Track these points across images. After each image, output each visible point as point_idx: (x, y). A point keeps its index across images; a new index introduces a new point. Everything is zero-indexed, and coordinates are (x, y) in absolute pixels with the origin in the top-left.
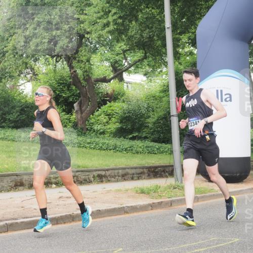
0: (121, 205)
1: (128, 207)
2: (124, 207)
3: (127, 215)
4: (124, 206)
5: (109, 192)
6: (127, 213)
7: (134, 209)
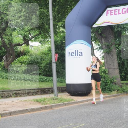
0: (26, 108)
1: (30, 109)
2: (28, 109)
3: (29, 113)
4: (28, 108)
5: (20, 101)
6: (29, 112)
7: (33, 110)
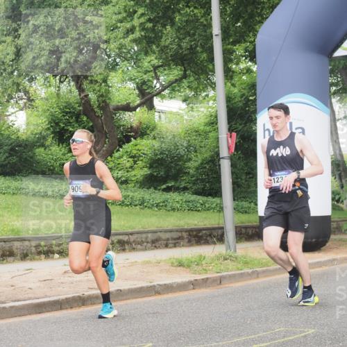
0: (151, 282)
1: (160, 285)
2: (154, 286)
3: (159, 297)
4: (155, 283)
5: (133, 264)
6: (159, 294)
7: (168, 288)
